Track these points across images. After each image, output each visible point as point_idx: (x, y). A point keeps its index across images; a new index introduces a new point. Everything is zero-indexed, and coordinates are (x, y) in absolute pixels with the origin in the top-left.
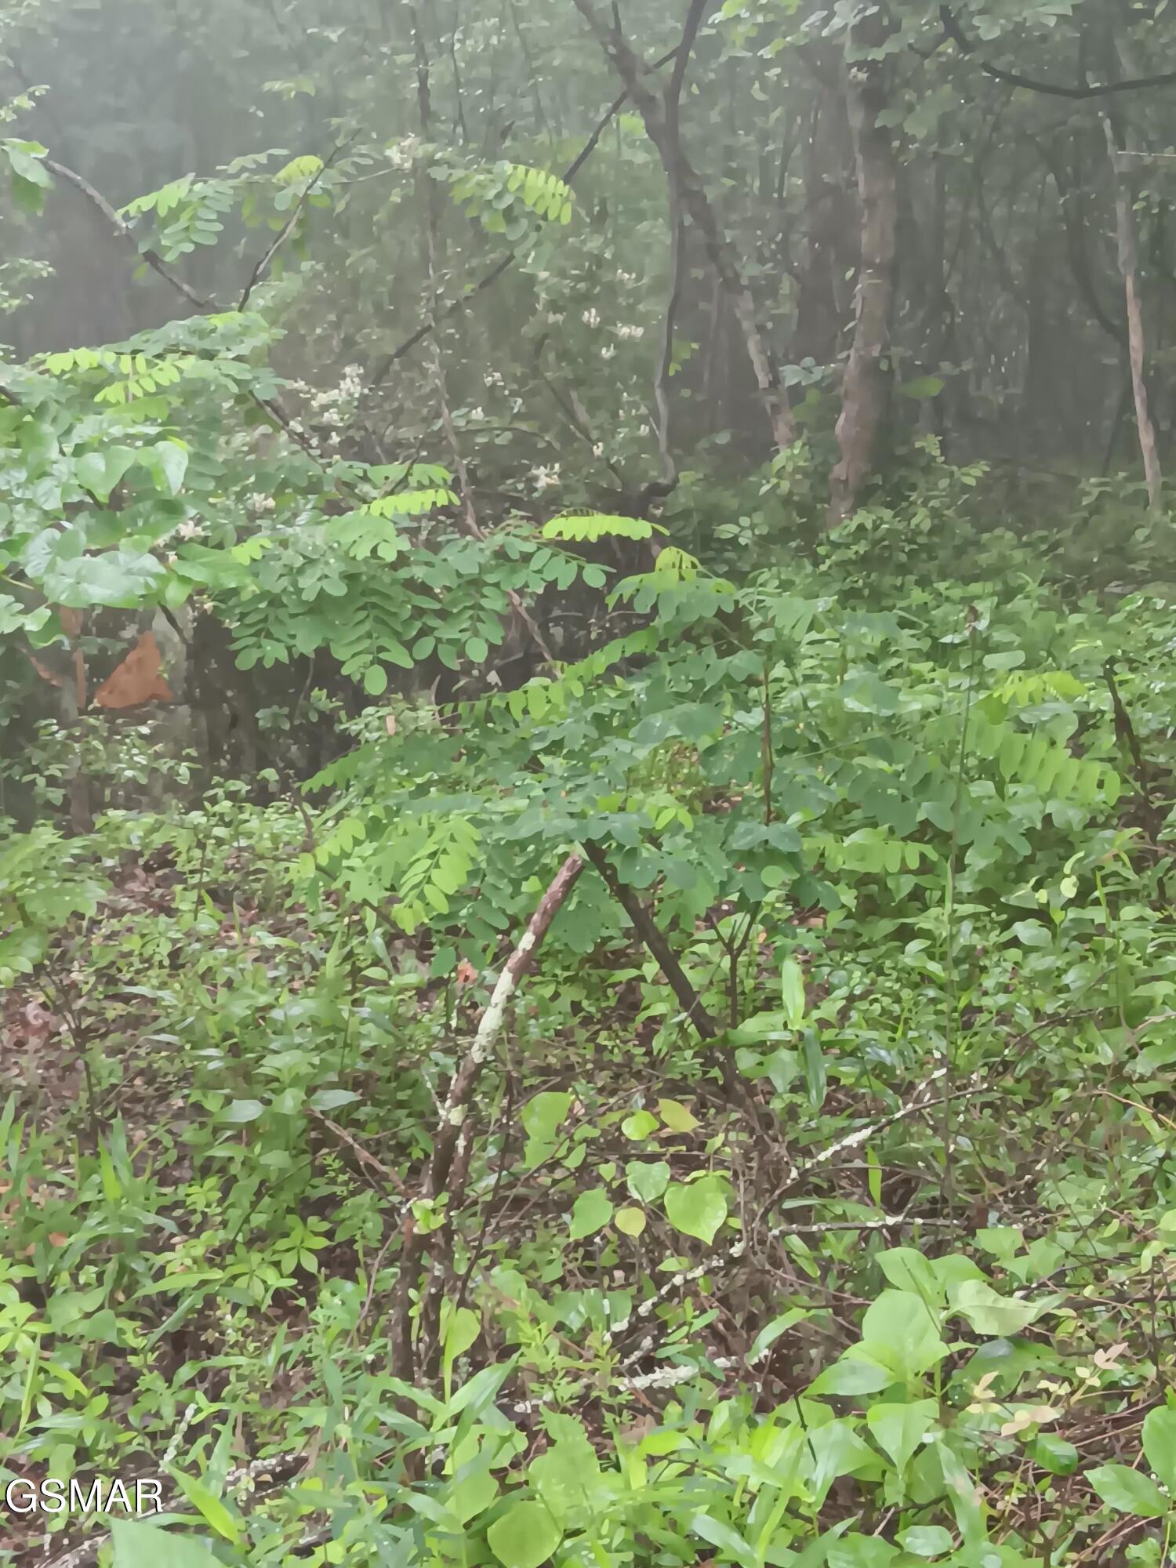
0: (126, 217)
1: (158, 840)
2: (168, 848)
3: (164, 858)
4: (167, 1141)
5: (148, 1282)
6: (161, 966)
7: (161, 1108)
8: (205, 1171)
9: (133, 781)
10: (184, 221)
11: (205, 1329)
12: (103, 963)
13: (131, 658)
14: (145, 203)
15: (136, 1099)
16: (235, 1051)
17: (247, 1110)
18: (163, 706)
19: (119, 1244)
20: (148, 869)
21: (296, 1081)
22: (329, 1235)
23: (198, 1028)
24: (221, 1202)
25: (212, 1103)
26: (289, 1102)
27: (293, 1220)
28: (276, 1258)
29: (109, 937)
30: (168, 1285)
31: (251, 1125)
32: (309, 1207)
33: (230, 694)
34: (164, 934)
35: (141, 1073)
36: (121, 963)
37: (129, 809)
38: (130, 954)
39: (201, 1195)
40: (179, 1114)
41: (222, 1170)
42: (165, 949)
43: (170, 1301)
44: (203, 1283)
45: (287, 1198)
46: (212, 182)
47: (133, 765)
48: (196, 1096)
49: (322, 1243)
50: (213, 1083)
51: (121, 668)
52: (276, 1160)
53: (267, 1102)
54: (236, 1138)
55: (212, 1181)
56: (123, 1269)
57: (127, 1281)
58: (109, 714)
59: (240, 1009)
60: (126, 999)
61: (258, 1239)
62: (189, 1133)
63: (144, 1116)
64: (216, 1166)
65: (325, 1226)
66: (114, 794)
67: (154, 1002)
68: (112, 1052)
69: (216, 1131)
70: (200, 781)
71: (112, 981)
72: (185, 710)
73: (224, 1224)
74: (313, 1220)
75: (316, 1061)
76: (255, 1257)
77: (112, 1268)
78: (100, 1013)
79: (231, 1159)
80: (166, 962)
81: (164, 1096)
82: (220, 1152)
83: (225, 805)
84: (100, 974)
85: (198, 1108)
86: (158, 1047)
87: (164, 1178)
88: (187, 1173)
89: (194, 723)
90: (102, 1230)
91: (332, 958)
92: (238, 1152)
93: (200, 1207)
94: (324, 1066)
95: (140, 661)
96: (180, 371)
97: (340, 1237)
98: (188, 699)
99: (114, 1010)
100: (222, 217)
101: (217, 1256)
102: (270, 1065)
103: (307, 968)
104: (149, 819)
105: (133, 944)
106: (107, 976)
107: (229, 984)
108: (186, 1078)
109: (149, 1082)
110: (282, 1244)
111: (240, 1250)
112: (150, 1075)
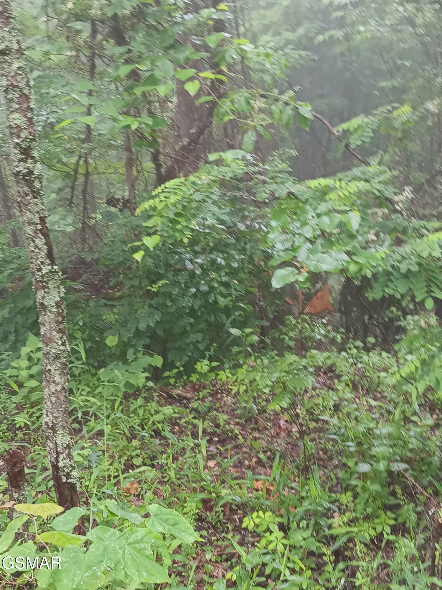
0: (338, 131)
1: (329, 362)
2: (333, 365)
3: (331, 369)
4: (333, 476)
5: (326, 530)
6: (330, 409)
7: (330, 463)
8: (346, 489)
9: (320, 340)
10: (359, 133)
11: (347, 550)
12: (308, 407)
13: (319, 294)
14: (345, 126)
15: (320, 459)
16: (359, 444)
17: (364, 468)
18: (330, 313)
19: (315, 513)
20: (325, 373)
21: (384, 458)
22: (395, 519)
23: (346, 434)
24: (353, 502)
25: (351, 464)
26: (382, 466)
27: (381, 512)
28: (374, 526)
29: (310, 398)
30: (334, 532)
31: (365, 474)
32: (387, 508)
33: (355, 309)
34: (332, 398)
35: (322, 449)
36: (315, 407)
37: (318, 350)
38: (319, 404)
39: (346, 498)
40: (336, 467)
41: (353, 490)
42: (332, 403)
43: (334, 538)
44: (347, 533)
45: (379, 503)
46: (371, 117)
47: (320, 334)
48: (344, 460)
49: (392, 522)
50: (350, 455)
51: (315, 298)
52: (375, 487)
53: (372, 465)
54: (359, 478)
55: (349, 494)
56: (317, 524)
57: (318, 529)
58: (311, 314)
59: (361, 428)
60: (317, 421)
61: (367, 518)
62: (341, 474)
63: (323, 466)
64: (350, 488)
65: (393, 516)
66: (312, 344)
67: (327, 422)
68: (312, 440)
69: (351, 474)
70: (345, 341)
71: (312, 414)
72: (338, 315)
73: (354, 511)
74: (389, 513)
75: (391, 451)
76: (366, 525)
77: (312, 522)
78: (307, 426)
79: (357, 486)
80: (332, 408)
81: (331, 459)
82: (353, 482)
83: (354, 351)
84: (307, 411)
85: (345, 465)
86: (328, 440)
87: (331, 490)
88: (339, 490)
89: (341, 320)
90: (309, 507)
91: (397, 412)
92: (360, 483)
93: (345, 502)
94: (394, 453)
95: (322, 296)
96: (357, 187)
97: (400, 520)
98: (340, 310)
99: (313, 425)
100: (373, 131)
101: (351, 522)
102: (374, 451)
103: (386, 415)
104: (326, 354)
105: (320, 401)
106: (310, 412)
107: (356, 419)
108: (340, 453)
109: (325, 453)
110: (376, 521)
111: (361, 521)
112: (325, 451)
